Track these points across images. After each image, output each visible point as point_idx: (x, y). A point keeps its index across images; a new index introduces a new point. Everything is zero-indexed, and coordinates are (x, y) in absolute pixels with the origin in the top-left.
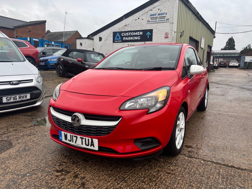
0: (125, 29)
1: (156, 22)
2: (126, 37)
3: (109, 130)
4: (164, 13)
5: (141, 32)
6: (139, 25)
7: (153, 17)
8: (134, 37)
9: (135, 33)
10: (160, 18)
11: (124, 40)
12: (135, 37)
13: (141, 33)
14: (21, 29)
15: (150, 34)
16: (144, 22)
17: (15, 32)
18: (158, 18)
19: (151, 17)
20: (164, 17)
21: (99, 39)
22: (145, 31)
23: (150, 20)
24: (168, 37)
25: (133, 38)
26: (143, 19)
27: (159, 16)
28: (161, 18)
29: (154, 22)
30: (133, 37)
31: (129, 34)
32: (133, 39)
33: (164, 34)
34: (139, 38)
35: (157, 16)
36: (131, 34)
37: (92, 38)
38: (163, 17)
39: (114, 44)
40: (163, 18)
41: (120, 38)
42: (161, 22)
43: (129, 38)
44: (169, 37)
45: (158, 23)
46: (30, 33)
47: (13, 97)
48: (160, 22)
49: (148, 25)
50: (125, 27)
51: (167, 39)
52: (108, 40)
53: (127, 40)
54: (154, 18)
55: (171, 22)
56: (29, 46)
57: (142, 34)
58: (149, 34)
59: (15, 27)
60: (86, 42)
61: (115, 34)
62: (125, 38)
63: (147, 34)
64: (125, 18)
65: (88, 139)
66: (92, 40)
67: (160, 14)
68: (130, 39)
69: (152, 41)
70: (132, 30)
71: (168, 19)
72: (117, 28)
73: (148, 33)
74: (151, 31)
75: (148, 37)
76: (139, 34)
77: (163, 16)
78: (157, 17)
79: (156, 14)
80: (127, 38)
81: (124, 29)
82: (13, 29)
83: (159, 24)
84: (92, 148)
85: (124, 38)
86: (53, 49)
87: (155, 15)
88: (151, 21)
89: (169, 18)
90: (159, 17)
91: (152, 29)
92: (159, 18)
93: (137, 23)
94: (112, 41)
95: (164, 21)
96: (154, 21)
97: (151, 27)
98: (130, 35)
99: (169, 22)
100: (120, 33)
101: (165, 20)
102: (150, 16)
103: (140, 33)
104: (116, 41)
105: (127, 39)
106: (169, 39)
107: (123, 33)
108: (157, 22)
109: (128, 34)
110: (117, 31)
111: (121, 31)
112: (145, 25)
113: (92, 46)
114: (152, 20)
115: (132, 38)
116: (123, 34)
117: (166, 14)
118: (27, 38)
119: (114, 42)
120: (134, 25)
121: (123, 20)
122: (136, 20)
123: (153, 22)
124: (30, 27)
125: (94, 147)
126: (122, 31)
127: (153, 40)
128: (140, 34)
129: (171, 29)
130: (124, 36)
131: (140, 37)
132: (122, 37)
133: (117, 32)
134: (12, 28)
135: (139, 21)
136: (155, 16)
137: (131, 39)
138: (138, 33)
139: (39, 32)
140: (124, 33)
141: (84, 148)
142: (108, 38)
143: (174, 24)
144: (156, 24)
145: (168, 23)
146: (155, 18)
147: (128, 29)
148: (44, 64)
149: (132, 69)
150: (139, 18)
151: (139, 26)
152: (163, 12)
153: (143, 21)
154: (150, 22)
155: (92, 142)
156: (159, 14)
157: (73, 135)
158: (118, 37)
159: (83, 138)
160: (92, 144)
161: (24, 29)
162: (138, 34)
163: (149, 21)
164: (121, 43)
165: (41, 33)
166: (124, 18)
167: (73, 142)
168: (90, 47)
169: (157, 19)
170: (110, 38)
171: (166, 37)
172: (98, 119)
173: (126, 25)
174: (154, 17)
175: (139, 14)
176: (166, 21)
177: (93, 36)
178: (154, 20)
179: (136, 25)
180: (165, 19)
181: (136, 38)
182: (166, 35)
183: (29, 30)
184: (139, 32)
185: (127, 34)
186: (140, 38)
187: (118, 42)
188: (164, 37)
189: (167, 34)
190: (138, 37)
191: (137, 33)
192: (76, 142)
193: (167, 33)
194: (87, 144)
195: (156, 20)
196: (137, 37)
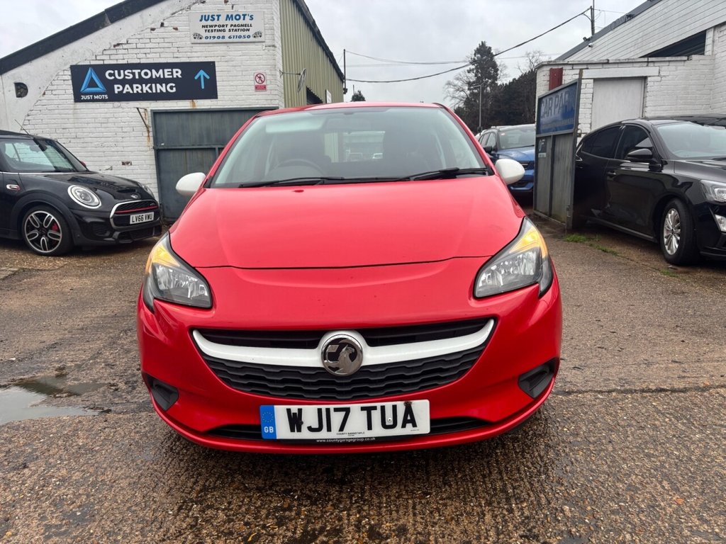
0: (117, 57)
1: (221, 40)
2: (123, 82)
3: (463, 364)
4: (244, 15)
5: (174, 70)
6: (166, 45)
7: (210, 23)
8: (153, 85)
9: (153, 71)
10: (232, 27)
11: (116, 92)
12: (158, 85)
13: (177, 72)
15: (208, 77)
16: (184, 38)
18: (227, 29)
19: (204, 23)
20: (246, 28)
21: (13, 88)
22: (189, 68)
23: (204, 34)
24: (265, 87)
25: (151, 88)
26: (176, 29)
27: (229, 22)
28: (235, 28)
29: (216, 40)
30: (149, 85)
31: (134, 74)
32: (150, 91)
33: (252, 77)
34: (171, 88)
35: (222, 21)
36: (139, 74)
38: (242, 25)
39: (79, 105)
40: (244, 30)
41: (101, 88)
42: (238, 40)
43: (135, 86)
44: (268, 87)
45: (228, 44)
48: (235, 40)
49: (197, 48)
50: (114, 52)
51: (264, 93)
52: (54, 92)
53: (128, 93)
54: (213, 28)
55: (270, 44)
57: (180, 77)
58: (204, 77)
61: (78, 72)
62: (121, 87)
63: (196, 78)
64: (113, 21)
65: (395, 408)
67: (232, 16)
68: (140, 92)
69: (216, 97)
70: (143, 61)
71: (258, 34)
72: (85, 51)
73: (202, 73)
74: (210, 67)
75: (203, 87)
76: (171, 77)
77: (241, 22)
78: (223, 26)
79: (218, 16)
80: (127, 86)
81: (112, 57)
83: (232, 46)
84: (409, 430)
85: (116, 86)
87: (216, 18)
88: (207, 38)
89: (262, 31)
90: (231, 25)
91: (214, 63)
92: (229, 27)
93: (158, 40)
94: (72, 97)
95: (246, 40)
96: (214, 37)
97: (208, 54)
98: (137, 77)
99: (264, 44)
100: (100, 69)
101: (249, 37)
102: (201, 20)
103: (172, 72)
104: (88, 97)
105: (127, 89)
106: (268, 92)
107: (112, 72)
108: (227, 40)
109: (131, 76)
110: (87, 63)
111: (101, 63)
112: (186, 49)
114: (208, 34)
115: (146, 88)
116: (110, 75)
117: (249, 18)
119: (78, 98)
120: (148, 46)
121: (104, 26)
122: (153, 29)
123: (212, 40)
125: (415, 425)
126: (106, 62)
127: (218, 94)
128: (175, 76)
129: (271, 62)
130: (116, 81)
131: (174, 85)
132: (109, 85)
133: (85, 68)
135: (165, 35)
136: (215, 22)
137: (142, 90)
138: (167, 73)
140: (116, 72)
141: (376, 438)
142: (55, 87)
143: (277, 49)
144: (223, 47)
145: (259, 46)
146: (217, 28)
147: (126, 56)
149: (377, 179)
150: (162, 25)
151: (168, 50)
152: (241, 11)
153: (177, 33)
154: (204, 40)
155: (409, 411)
156: (228, 16)
157: (332, 407)
158: (92, 84)
159: (375, 408)
160: (409, 418)
162: (166, 76)
163: (197, 36)
164: (109, 105)
166: (109, 22)
167: (329, 430)
169: (224, 31)
170: (60, 87)
171: (261, 87)
173: (118, 45)
174: (215, 26)
175: (162, 12)
176: (252, 39)
178: (216, 34)
179: (157, 45)
180: (251, 33)
181: (161, 88)
182: (258, 80)
184: (170, 70)
185: (125, 75)
186: (174, 89)
187: (93, 100)
188: (254, 88)
189: (260, 77)
190: (169, 85)
191: (161, 71)
192: (342, 429)
193: (262, 76)
194: (391, 424)
195: (221, 34)
196: (164, 85)
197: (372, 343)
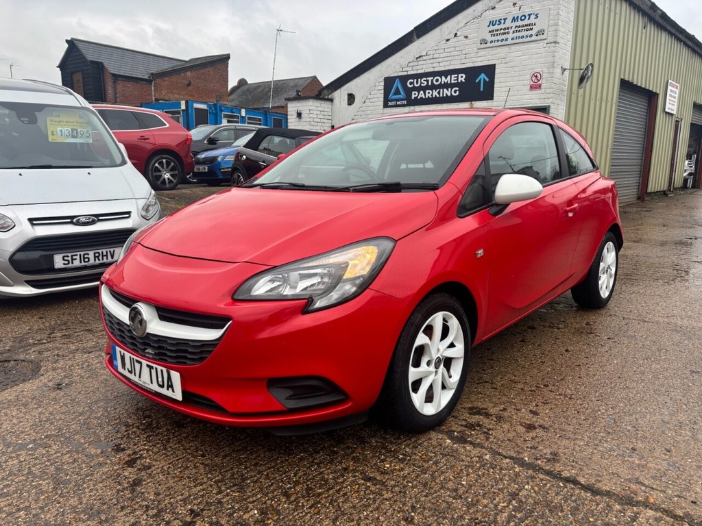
0: (418, 67)
1: (504, 43)
2: (419, 89)
3: (201, 352)
4: (530, 15)
5: (460, 75)
6: (456, 53)
7: (497, 27)
8: (441, 90)
9: (443, 77)
10: (517, 29)
11: (413, 98)
12: (445, 90)
13: (462, 77)
14: (167, 79)
15: (487, 80)
16: (472, 46)
17: (153, 88)
18: (511, 31)
19: (492, 28)
20: (529, 28)
21: (346, 98)
22: (472, 72)
23: (489, 38)
24: (540, 86)
25: (439, 93)
26: (466, 37)
27: (514, 24)
28: (519, 29)
29: (500, 43)
30: (438, 90)
31: (427, 81)
32: (438, 96)
33: (529, 77)
34: (455, 92)
35: (508, 24)
36: (432, 80)
37: (330, 97)
38: (526, 25)
39: (388, 110)
40: (527, 30)
41: (403, 95)
42: (521, 40)
43: (427, 91)
44: (542, 87)
45: (510, 46)
46: (190, 88)
47: (80, 255)
48: (518, 41)
49: (482, 53)
50: (416, 63)
51: (538, 92)
52: (372, 100)
53: (421, 98)
54: (499, 32)
55: (552, 40)
56: (168, 125)
57: (463, 81)
58: (484, 79)
59: (152, 74)
60: (311, 108)
61: (389, 82)
62: (417, 93)
63: (477, 81)
64: (418, 37)
65: (162, 371)
66: (330, 103)
67: (518, 17)
68: (430, 97)
69: (492, 98)
70: (436, 70)
71: (541, 32)
72: (394, 66)
73: (483, 76)
74: (490, 70)
75: (482, 89)
76: (456, 81)
77: (526, 22)
78: (508, 28)
79: (505, 19)
80: (422, 92)
81: (414, 68)
82: (149, 81)
83: (513, 48)
84: (169, 393)
85: (413, 93)
86: (236, 129)
87: (502, 21)
88: (491, 42)
89: (546, 28)
90: (516, 27)
91: (494, 66)
92: (513, 29)
93: (450, 50)
94: (382, 103)
95: (529, 39)
96: (498, 41)
97: (490, 57)
98: (430, 84)
99: (545, 41)
100: (404, 79)
101: (531, 36)
102: (489, 26)
103: (458, 77)
104: (393, 103)
105: (422, 95)
106: (542, 91)
107: (412, 81)
108: (510, 41)
109: (426, 83)
110: (396, 75)
111: (405, 73)
112: (473, 55)
113: (330, 118)
114: (494, 38)
115: (435, 93)
116: (411, 83)
117: (534, 16)
118: (180, 103)
119: (386, 106)
120: (442, 55)
121: (412, 42)
122: (448, 40)
123: (496, 44)
124: (189, 73)
125: (173, 391)
126: (409, 73)
127: (495, 95)
128: (459, 81)
129: (551, 59)
130: (414, 89)
131: (457, 89)
132: (408, 91)
133: (395, 78)
134: (146, 77)
135: (457, 44)
136: (502, 26)
137: (432, 95)
138: (452, 79)
139: (212, 85)
140: (415, 80)
141: (155, 391)
142: (372, 96)
143: (561, 45)
144: (506, 49)
145: (541, 44)
146: (502, 31)
147: (424, 67)
148: (206, 170)
150: (456, 35)
151: (457, 58)
152: (526, 11)
153: (467, 41)
154: (489, 45)
155: (169, 378)
156: (514, 18)
157: (135, 358)
158: (397, 92)
159: (153, 368)
160: (170, 384)
161: (174, 78)
162: (453, 82)
163: (484, 41)
164: (407, 109)
165: (216, 88)
166: (416, 38)
167: (135, 375)
168: (323, 121)
169: (508, 33)
170: (375, 96)
171: (535, 87)
172: (184, 320)
173: (420, 57)
174: (501, 29)
175: (458, 23)
176: (534, 38)
177: (333, 92)
178: (500, 37)
179: (448, 55)
180: (533, 32)
181: (447, 92)
182: (534, 78)
183: (186, 82)
184: (456, 75)
185: (421, 83)
186: (458, 92)
187: (396, 106)
188: (528, 87)
189: (536, 76)
190: (453, 90)
191: (449, 77)
192: (140, 377)
193: (538, 75)
194: (161, 383)
195: (504, 37)
196: (450, 89)
197: (162, 318)
